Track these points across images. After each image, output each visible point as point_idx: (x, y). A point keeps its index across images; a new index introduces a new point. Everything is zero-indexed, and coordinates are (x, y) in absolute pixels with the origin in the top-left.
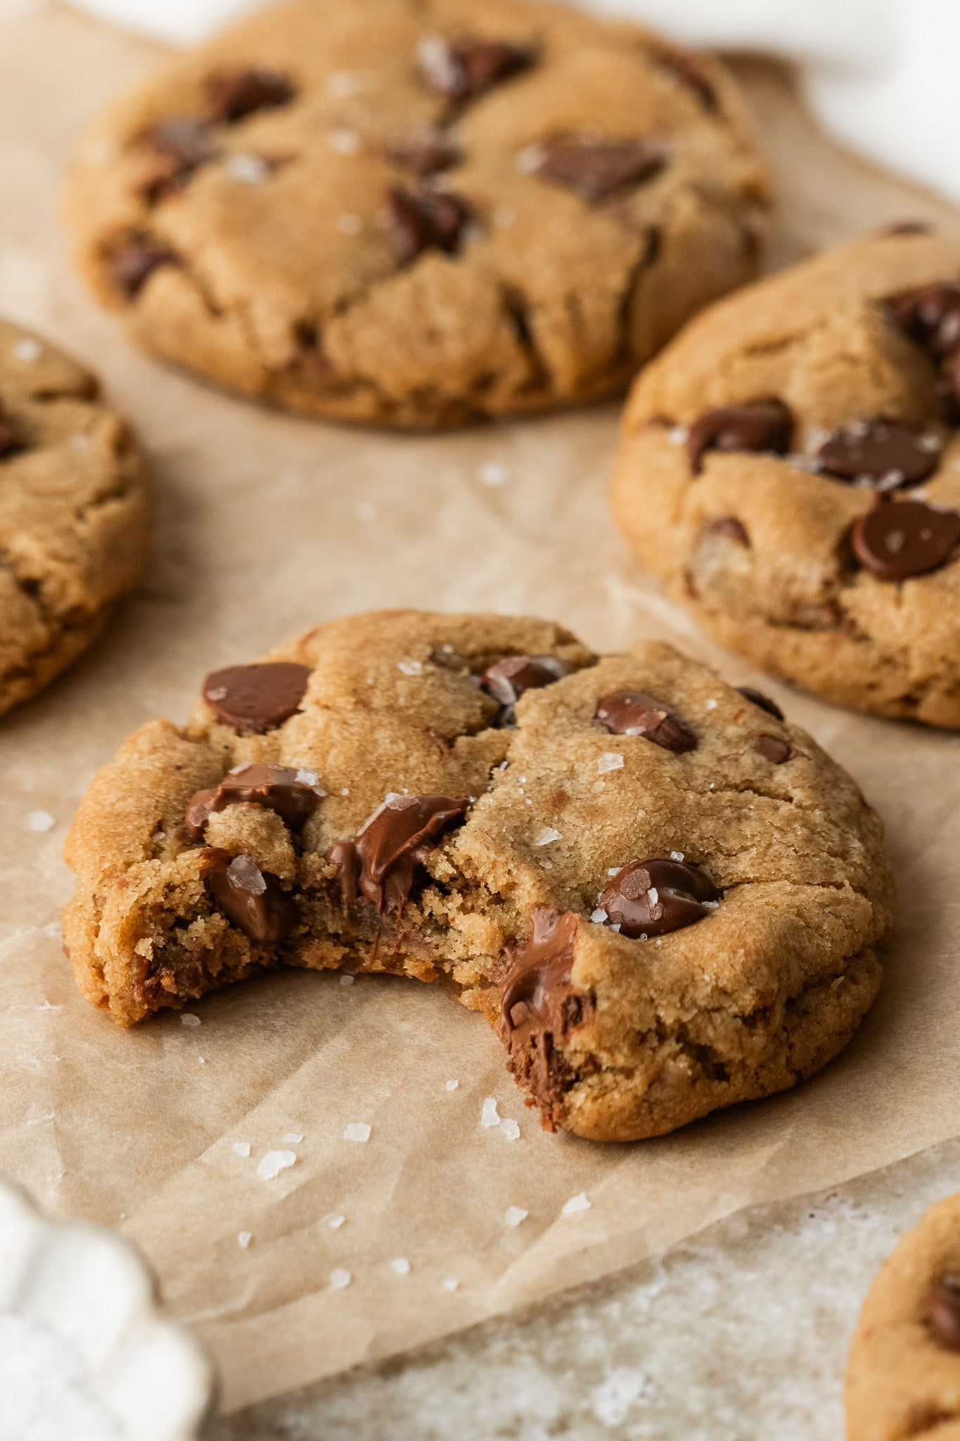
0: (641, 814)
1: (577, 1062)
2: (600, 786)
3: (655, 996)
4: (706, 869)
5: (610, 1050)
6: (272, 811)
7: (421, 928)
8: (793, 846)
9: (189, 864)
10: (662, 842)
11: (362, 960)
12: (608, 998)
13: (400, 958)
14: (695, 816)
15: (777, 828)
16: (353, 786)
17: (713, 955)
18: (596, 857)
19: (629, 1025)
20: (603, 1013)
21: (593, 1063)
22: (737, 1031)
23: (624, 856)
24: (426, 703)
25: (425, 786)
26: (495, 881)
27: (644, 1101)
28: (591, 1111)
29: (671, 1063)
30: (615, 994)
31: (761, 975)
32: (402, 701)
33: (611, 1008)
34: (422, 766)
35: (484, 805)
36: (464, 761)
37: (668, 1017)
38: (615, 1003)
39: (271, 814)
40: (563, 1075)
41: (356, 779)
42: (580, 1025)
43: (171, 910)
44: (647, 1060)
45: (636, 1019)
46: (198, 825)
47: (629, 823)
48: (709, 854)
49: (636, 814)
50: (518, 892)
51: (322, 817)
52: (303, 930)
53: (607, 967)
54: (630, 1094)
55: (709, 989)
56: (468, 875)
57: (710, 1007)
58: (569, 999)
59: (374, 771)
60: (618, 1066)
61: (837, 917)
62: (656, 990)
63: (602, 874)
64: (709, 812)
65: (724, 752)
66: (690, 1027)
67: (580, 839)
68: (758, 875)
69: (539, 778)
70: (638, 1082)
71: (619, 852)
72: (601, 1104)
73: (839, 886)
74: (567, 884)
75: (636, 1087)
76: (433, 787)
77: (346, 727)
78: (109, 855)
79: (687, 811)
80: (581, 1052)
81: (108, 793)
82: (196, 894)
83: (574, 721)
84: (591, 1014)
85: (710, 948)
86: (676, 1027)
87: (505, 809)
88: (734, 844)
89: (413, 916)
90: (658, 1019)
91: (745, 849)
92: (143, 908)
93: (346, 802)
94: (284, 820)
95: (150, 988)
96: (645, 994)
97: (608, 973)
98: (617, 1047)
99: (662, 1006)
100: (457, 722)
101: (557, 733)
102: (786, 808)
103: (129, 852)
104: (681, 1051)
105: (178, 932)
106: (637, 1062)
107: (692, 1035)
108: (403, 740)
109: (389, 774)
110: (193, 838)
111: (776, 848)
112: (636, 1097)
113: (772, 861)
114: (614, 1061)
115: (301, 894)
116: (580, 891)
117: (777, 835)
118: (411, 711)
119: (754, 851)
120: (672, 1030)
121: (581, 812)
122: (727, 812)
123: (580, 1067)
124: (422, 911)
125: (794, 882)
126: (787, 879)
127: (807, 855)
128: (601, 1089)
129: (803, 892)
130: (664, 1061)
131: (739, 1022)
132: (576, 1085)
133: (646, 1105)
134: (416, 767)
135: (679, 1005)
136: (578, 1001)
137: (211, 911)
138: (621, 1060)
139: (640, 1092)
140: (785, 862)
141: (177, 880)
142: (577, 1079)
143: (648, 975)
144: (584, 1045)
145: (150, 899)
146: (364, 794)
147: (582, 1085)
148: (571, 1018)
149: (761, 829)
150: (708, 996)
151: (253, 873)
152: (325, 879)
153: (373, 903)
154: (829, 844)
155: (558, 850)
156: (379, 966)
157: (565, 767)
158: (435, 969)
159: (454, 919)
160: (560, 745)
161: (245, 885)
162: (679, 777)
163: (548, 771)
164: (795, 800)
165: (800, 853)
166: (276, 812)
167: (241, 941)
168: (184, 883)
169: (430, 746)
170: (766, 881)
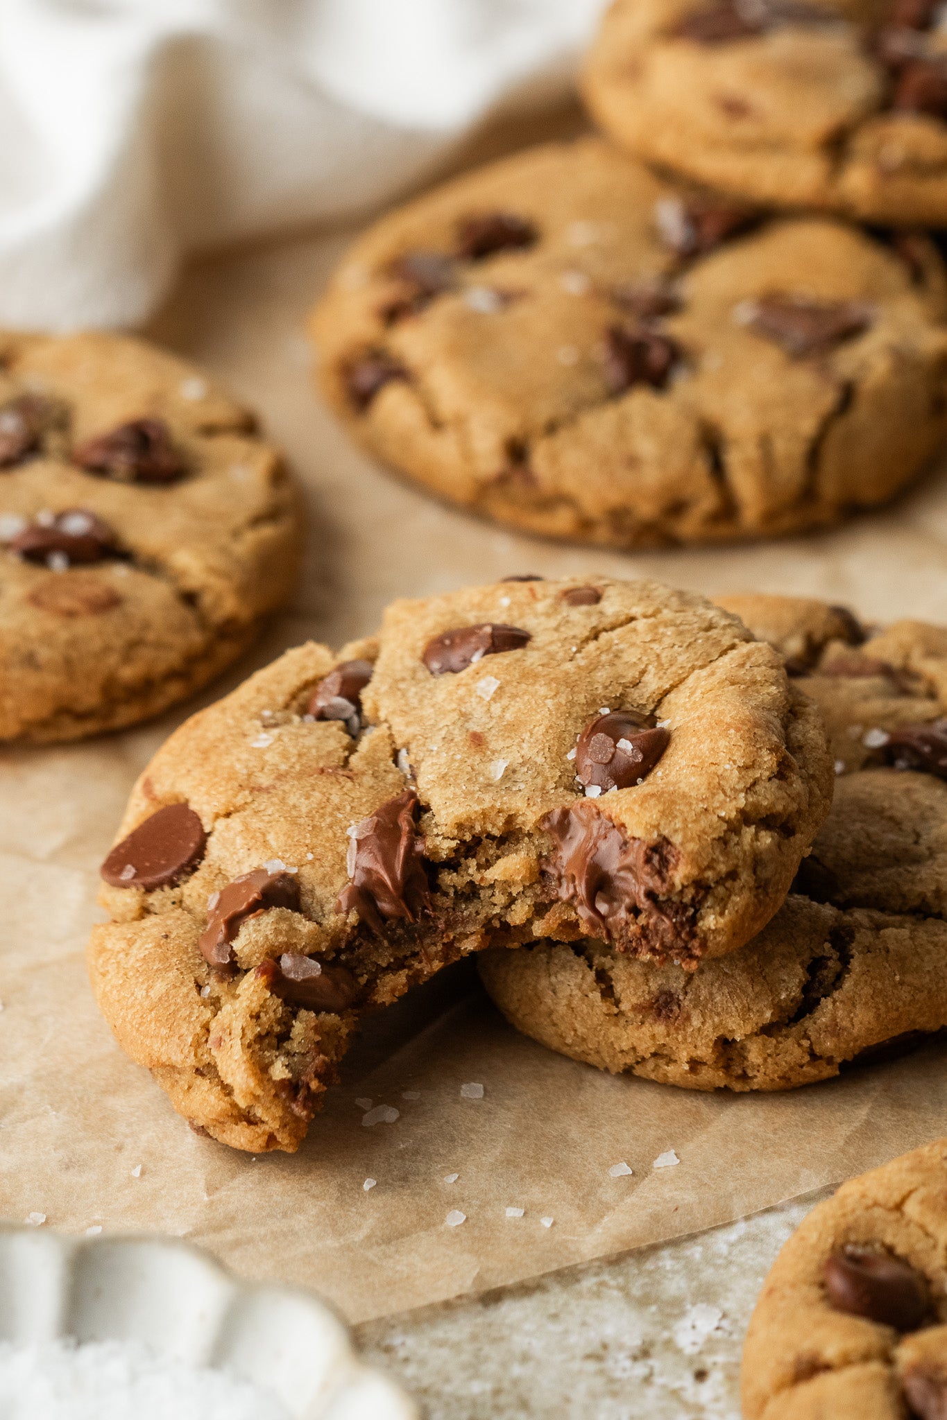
0: (549, 702)
1: (688, 895)
2: (496, 709)
3: (705, 805)
4: (628, 707)
6: (274, 908)
7: (454, 909)
8: (674, 645)
9: (251, 988)
10: (583, 710)
11: (421, 971)
12: (676, 831)
13: (449, 946)
14: (587, 677)
15: (649, 642)
16: (312, 849)
17: (713, 749)
18: (547, 755)
19: (708, 838)
20: (682, 844)
21: (702, 887)
22: (779, 788)
23: (567, 739)
24: (300, 755)
25: (362, 808)
26: (494, 825)
27: (757, 888)
28: (726, 924)
29: (758, 843)
30: (678, 824)
31: (761, 737)
32: (283, 767)
33: (684, 836)
34: (346, 797)
35: (428, 783)
36: (371, 772)
37: (728, 812)
38: (684, 830)
39: (275, 912)
40: (684, 914)
41: (308, 842)
42: (671, 865)
43: (268, 1034)
45: (709, 830)
46: (228, 960)
47: (547, 715)
48: (621, 694)
49: (545, 705)
50: (520, 820)
51: (309, 887)
52: (363, 980)
53: (654, 811)
54: (745, 889)
55: (736, 772)
56: (468, 837)
57: (748, 786)
58: (646, 854)
59: (314, 827)
60: (723, 876)
61: (759, 666)
62: (701, 801)
63: (563, 763)
64: (592, 667)
65: (553, 623)
66: (748, 808)
67: (523, 753)
68: (671, 682)
69: (444, 738)
70: (745, 876)
71: (560, 738)
72: (730, 913)
73: (733, 647)
74: (547, 788)
75: (746, 881)
76: (369, 804)
77: (260, 814)
78: (183, 1031)
79: (576, 677)
80: (688, 885)
81: (133, 994)
82: (277, 1007)
83: (422, 685)
84: (673, 852)
85: (705, 747)
86: (739, 816)
87: (446, 774)
88: (631, 674)
89: (443, 904)
90: (722, 818)
91: (643, 672)
92: (249, 1046)
93: (317, 863)
94: (288, 908)
95: (306, 1099)
96: (698, 810)
97: (659, 813)
99: (717, 808)
100: (336, 750)
101: (421, 701)
102: (641, 624)
103: (197, 1017)
104: (757, 830)
105: (287, 1045)
107: (754, 814)
108: (314, 790)
109: (328, 820)
110: (233, 970)
111: (663, 655)
112: (750, 889)
113: (671, 665)
114: (718, 873)
115: (344, 953)
116: (561, 786)
117: (655, 646)
118: (298, 767)
119: (651, 669)
120: (739, 820)
121: (503, 735)
122: (604, 658)
123: (693, 899)
124: (446, 894)
125: (702, 667)
126: (694, 670)
127: (690, 645)
128: (720, 903)
129: (718, 667)
130: (751, 846)
131: (777, 781)
132: (698, 915)
133: (760, 891)
134: (342, 801)
135: (727, 799)
136: (655, 850)
137: (294, 1015)
138: (722, 869)
139: (751, 883)
140: (681, 659)
141: (255, 1007)
142: (696, 911)
143: (684, 796)
144: (686, 877)
145: (250, 1036)
146: (324, 846)
147: (703, 911)
148: (660, 866)
149: (639, 651)
150: (740, 778)
151: (302, 961)
152: (353, 928)
153: (401, 920)
154: (696, 626)
155: (514, 771)
156: (437, 965)
157: (455, 716)
158: (487, 933)
159: (482, 879)
160: (433, 706)
161: (304, 974)
162: (545, 661)
163: (446, 729)
164: (638, 615)
165: (685, 645)
166: (276, 907)
167: (332, 1019)
168: (262, 1006)
169: (337, 779)
170: (682, 681)
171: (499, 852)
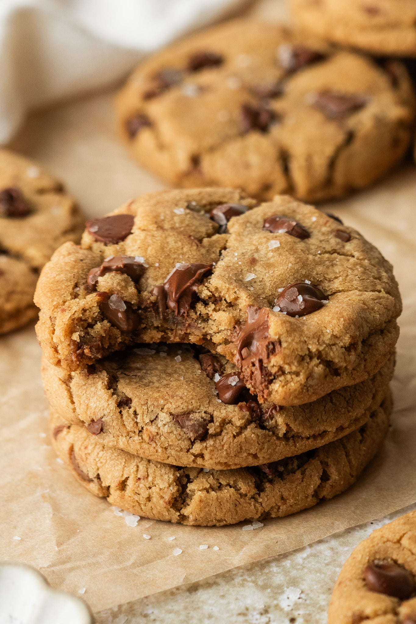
0: (290, 265)
1: (274, 370)
2: (270, 254)
3: (306, 340)
4: (320, 287)
5: (289, 364)
7: (196, 321)
8: (357, 275)
9: (92, 299)
10: (300, 276)
11: (170, 338)
12: (286, 342)
13: (187, 335)
14: (313, 265)
15: (349, 268)
16: (160, 262)
17: (330, 321)
18: (272, 284)
19: (296, 353)
20: (285, 348)
21: (281, 370)
22: (343, 353)
23: (285, 283)
24: (188, 225)
25: (192, 260)
26: (229, 297)
27: (305, 386)
28: (282, 392)
29: (316, 368)
30: (290, 340)
31: (352, 329)
32: (177, 225)
33: (288, 346)
34: (190, 251)
35: (220, 265)
36: (207, 249)
37: (313, 348)
38: (290, 343)
39: (125, 276)
40: (268, 377)
41: (161, 259)
42: (275, 354)
43: (85, 320)
44: (306, 368)
45: (299, 350)
46: (94, 283)
47: (285, 269)
48: (321, 281)
49: (288, 265)
50: (240, 301)
51: (148, 276)
52: (143, 326)
53: (285, 329)
54: (298, 383)
55: (330, 336)
56: (217, 295)
57: (331, 344)
58: (269, 343)
59: (168, 255)
60: (293, 371)
61: (380, 304)
62: (307, 337)
63: (276, 291)
64: (319, 263)
65: (322, 238)
66: (323, 352)
67: (264, 277)
68: (343, 288)
69: (243, 253)
70: (302, 378)
71: (282, 281)
72: (286, 388)
73: (380, 291)
74: (261, 296)
75: (301, 380)
76: (195, 260)
77: (154, 237)
78: (56, 299)
79: (310, 263)
80: (276, 366)
81: (52, 273)
82: (96, 312)
83: (255, 229)
84: (279, 349)
85: (328, 319)
86: (317, 353)
87: (230, 266)
88: (331, 276)
89: (192, 315)
90: (309, 349)
91: (336, 278)
92: (73, 320)
93: (158, 269)
94: (131, 278)
95: (79, 354)
96: (302, 339)
97: (286, 331)
98: (292, 362)
99: (310, 344)
100: (202, 232)
101: (248, 234)
102: (352, 260)
103: (64, 297)
104: (320, 363)
105: (89, 329)
106: (301, 369)
107: (324, 356)
108: (180, 241)
109: (176, 256)
110: (93, 288)
111: (350, 276)
112: (301, 384)
113: (349, 282)
114: (291, 369)
115: (142, 310)
116: (267, 299)
117: (350, 271)
118: (182, 229)
119: (341, 279)
120: (315, 354)
121: (263, 266)
122: (327, 263)
123: (276, 373)
124: (196, 313)
125: (360, 291)
126: (356, 289)
127: (364, 279)
128: (285, 382)
129: (364, 294)
130: (313, 368)
131: (344, 349)
132: (274, 381)
133: (305, 388)
134: (186, 252)
135: (317, 343)
136: (273, 344)
137: (102, 320)
138: (294, 368)
139: (303, 382)
140: (354, 282)
141: (87, 307)
142: (274, 379)
143: (302, 331)
144: (277, 362)
145: (76, 316)
146: (166, 265)
147: (277, 381)
148: (271, 351)
149: (342, 269)
150: (329, 339)
151: (120, 302)
152: (151, 303)
153: (174, 311)
154: (373, 274)
155: (255, 282)
156: (177, 340)
157: (254, 248)
158: (203, 338)
159: (211, 315)
160: (250, 239)
161: (117, 307)
162: (304, 249)
163: (247, 250)
164: (356, 256)
165: (361, 278)
166: (127, 275)
167: (117, 332)
168: (90, 308)
169: (192, 243)
170: (347, 291)
171: (226, 309)
